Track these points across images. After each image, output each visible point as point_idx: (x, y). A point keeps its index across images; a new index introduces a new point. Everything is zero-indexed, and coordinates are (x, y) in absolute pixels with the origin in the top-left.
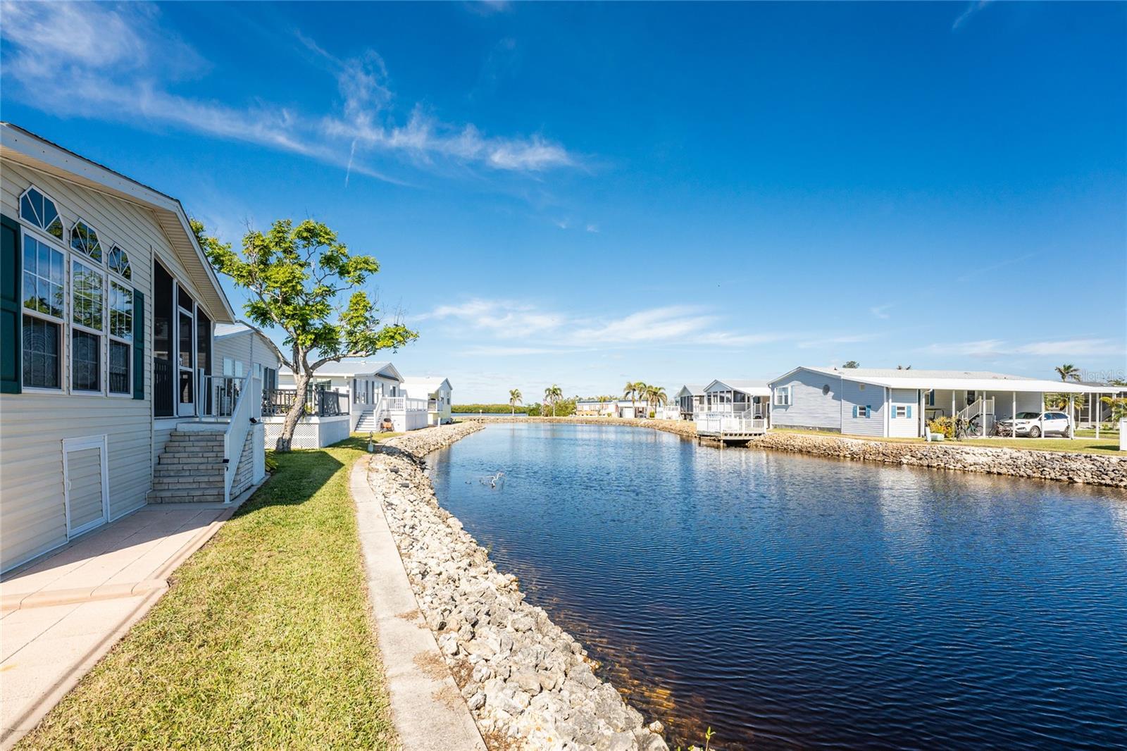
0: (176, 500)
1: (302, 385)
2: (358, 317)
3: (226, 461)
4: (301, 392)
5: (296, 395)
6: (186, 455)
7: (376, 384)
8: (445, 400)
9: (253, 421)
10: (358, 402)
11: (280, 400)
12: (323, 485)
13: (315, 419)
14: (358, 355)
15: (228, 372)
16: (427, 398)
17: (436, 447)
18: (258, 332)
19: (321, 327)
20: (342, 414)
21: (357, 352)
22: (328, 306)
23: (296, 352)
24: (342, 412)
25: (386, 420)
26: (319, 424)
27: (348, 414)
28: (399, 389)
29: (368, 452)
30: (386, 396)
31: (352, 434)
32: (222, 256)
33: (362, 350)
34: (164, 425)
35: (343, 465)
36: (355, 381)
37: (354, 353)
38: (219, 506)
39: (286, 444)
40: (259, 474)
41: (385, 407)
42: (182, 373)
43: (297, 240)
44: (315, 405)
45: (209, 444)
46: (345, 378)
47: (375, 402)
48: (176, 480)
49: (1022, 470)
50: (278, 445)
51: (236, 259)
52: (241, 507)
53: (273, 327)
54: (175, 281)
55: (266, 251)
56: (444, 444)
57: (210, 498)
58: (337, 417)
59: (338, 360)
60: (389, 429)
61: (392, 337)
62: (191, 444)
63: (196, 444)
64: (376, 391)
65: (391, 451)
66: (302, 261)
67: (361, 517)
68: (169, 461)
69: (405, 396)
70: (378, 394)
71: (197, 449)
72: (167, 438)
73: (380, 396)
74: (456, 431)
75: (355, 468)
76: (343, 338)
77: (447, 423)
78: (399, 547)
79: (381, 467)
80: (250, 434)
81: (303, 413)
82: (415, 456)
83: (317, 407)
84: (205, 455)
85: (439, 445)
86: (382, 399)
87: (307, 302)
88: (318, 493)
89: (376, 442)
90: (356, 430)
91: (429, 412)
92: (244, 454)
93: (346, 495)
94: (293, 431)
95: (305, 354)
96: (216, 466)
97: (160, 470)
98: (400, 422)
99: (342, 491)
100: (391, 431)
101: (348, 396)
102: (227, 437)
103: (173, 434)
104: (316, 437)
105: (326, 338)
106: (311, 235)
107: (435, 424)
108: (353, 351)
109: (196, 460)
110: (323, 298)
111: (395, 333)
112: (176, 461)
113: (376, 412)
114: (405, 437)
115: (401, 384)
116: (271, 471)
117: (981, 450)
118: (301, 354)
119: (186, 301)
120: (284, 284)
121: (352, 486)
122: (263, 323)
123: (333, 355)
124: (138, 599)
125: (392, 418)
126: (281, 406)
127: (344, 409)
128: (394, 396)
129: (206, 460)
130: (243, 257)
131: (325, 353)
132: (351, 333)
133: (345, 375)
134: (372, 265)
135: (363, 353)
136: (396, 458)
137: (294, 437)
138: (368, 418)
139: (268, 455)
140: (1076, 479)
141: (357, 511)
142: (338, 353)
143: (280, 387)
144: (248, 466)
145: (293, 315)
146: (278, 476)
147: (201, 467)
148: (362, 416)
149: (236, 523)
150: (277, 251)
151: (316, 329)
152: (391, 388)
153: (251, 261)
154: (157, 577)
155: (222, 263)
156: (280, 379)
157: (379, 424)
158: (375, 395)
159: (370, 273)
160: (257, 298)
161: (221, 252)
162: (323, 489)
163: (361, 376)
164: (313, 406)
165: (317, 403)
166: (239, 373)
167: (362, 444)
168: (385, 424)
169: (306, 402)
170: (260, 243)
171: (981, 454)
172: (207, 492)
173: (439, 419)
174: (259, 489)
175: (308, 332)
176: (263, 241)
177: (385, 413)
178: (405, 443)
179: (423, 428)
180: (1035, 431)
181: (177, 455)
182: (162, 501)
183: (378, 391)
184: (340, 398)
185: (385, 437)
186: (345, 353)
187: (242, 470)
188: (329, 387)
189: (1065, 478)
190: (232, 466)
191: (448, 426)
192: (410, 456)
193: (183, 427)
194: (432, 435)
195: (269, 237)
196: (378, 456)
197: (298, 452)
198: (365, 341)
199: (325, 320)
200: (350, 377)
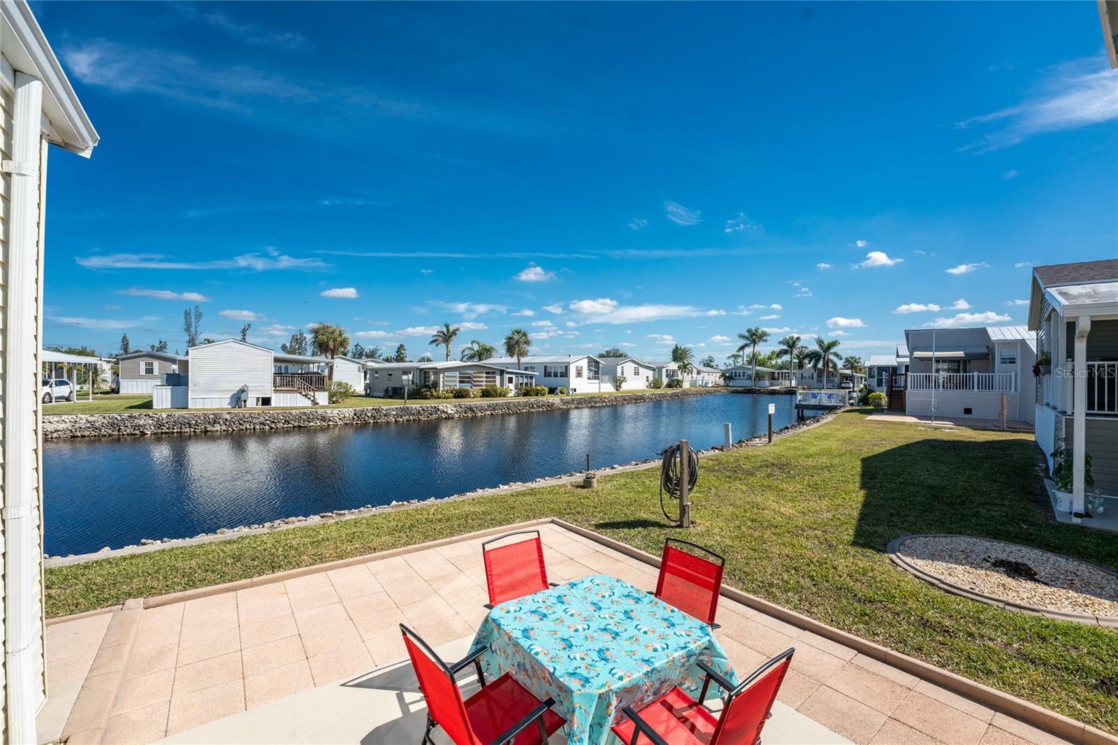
49: (103, 431)
117: (56, 418)
140: (146, 432)
171: (58, 422)
180: (47, 397)
189: (138, 432)
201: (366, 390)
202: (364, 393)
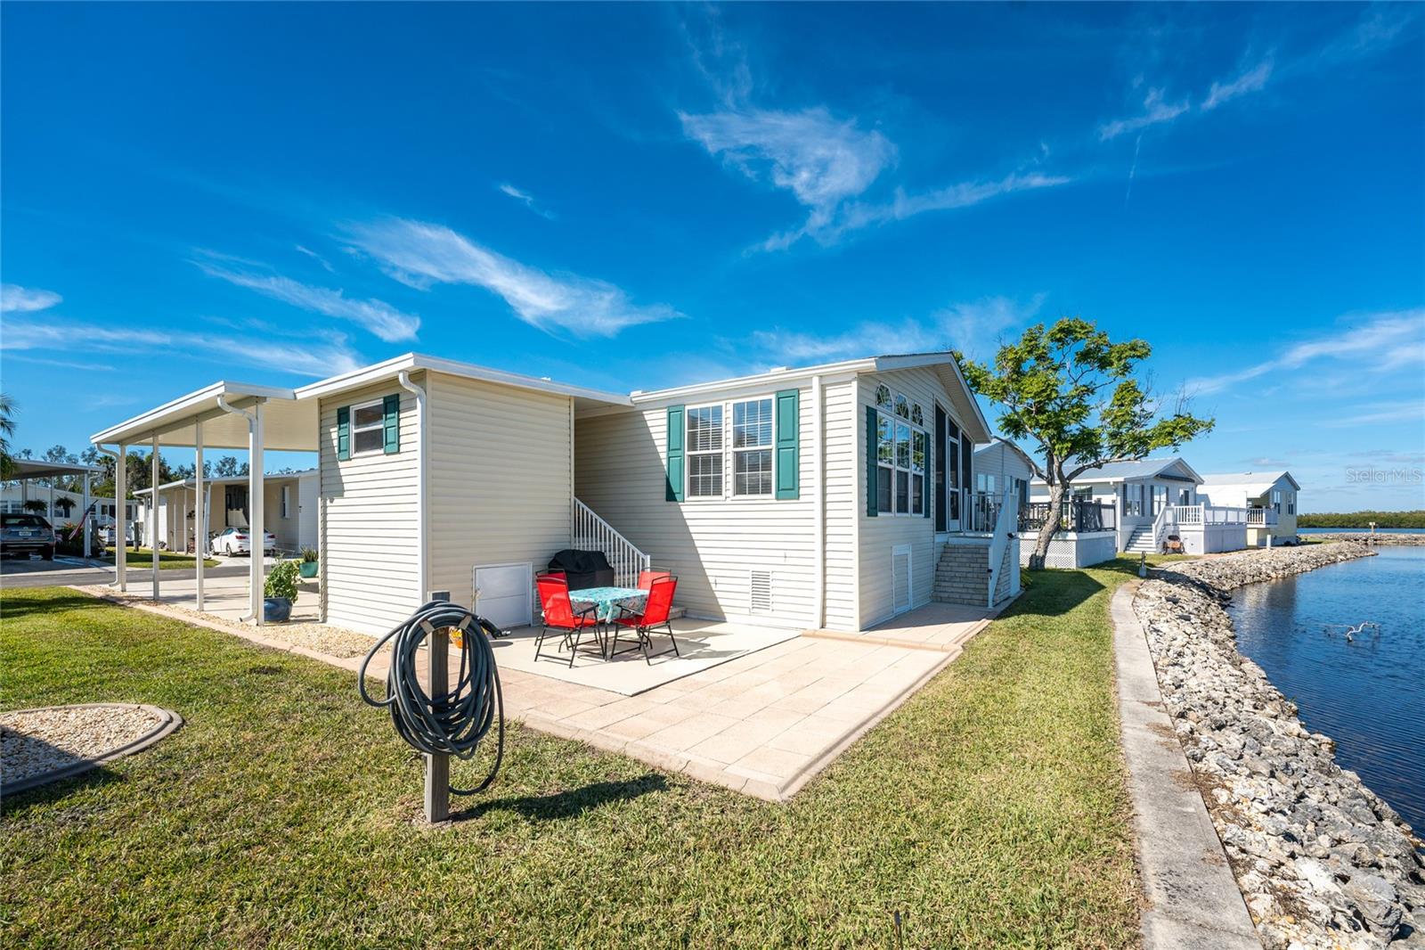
0: (951, 600)
1: (1057, 497)
2: (1123, 415)
3: (990, 571)
4: (1056, 506)
5: (1050, 509)
6: (956, 564)
7: (1156, 489)
8: (1284, 508)
9: (1010, 536)
10: (1129, 513)
11: (1034, 514)
12: (1079, 603)
13: (1072, 536)
14: (1124, 458)
15: (981, 488)
16: (1243, 505)
17: (1256, 578)
18: (1011, 445)
19: (1077, 432)
20: (1106, 529)
21: (1123, 455)
22: (1086, 406)
23: (1051, 462)
24: (1106, 527)
25: (1171, 538)
26: (1077, 541)
27: (1114, 529)
28: (1195, 495)
29: (1138, 576)
30: (1173, 505)
31: (1120, 554)
32: (979, 377)
33: (1129, 453)
34: (941, 538)
35: (1103, 587)
36: (1125, 487)
37: (1119, 457)
38: (984, 609)
39: (1039, 561)
40: (1015, 588)
41: (1170, 520)
42: (952, 492)
43: (1051, 344)
44: (1072, 519)
45: (974, 556)
46: (1112, 483)
47: (1156, 512)
48: (949, 584)
50: (1031, 563)
51: (990, 377)
52: (1002, 612)
53: (1026, 438)
54: (947, 416)
55: (1019, 361)
56: (1273, 575)
57: (977, 602)
58: (1099, 533)
59: (1099, 466)
60: (1178, 551)
61: (1170, 434)
62: (960, 555)
63: (965, 555)
64: (1156, 498)
65: (1172, 578)
66: (1056, 363)
67: (1119, 634)
68: (944, 569)
69: (1203, 504)
70: (1159, 502)
71: (964, 560)
72: (941, 549)
73: (1163, 506)
74: (1303, 557)
75: (1119, 592)
76: (1105, 442)
77: (1288, 544)
78: (1155, 664)
79: (1153, 594)
80: (1008, 548)
81: (1059, 528)
82: (1214, 589)
83: (1074, 522)
84: (972, 565)
85: (1263, 576)
86: (1165, 509)
87: (1062, 407)
88: (1074, 610)
89: (1152, 566)
90: (1126, 550)
91: (1249, 526)
92: (1004, 566)
93: (1104, 615)
94: (1047, 547)
95: (1061, 464)
96: (981, 576)
97: (939, 576)
98: (1193, 539)
99: (1099, 611)
100: (1180, 552)
101: (1113, 507)
102: (991, 550)
103: (946, 546)
104: (1073, 556)
105: (1085, 444)
106: (1067, 333)
107: (1261, 544)
108: (1119, 455)
109: (964, 569)
110: (1080, 399)
111: (1174, 428)
112: (949, 569)
113: (1157, 527)
114: (1201, 562)
115: (1199, 487)
116: (1026, 586)
118: (1056, 464)
119: (954, 431)
120: (1037, 394)
121: (1112, 608)
122: (1017, 436)
123: (1093, 461)
124: (944, 655)
125: (1182, 535)
126: (1033, 520)
127: (1108, 523)
128: (1187, 504)
129: (971, 570)
130: (997, 374)
131: (1084, 459)
132: (1113, 436)
133: (1111, 480)
134: (1141, 349)
135: (1132, 455)
136: (1179, 587)
137: (1048, 555)
138: (1144, 534)
139: (1022, 571)
141: (1114, 629)
142: (1099, 458)
143: (1033, 499)
144: (1007, 578)
145: (1047, 425)
146: (1033, 592)
147: (969, 575)
148: (1134, 532)
149: (1000, 623)
150: (1031, 361)
151: (1072, 436)
152: (1182, 492)
153: (1004, 376)
154: (956, 643)
155: (978, 384)
156: (1032, 490)
157: (1161, 542)
158: (1156, 505)
159: (1139, 359)
160: (1010, 411)
161: (977, 374)
162: (1080, 607)
163: (1133, 480)
164: (1069, 519)
165: (1074, 516)
166: (991, 488)
167: (1133, 568)
168: (1171, 544)
169: (1062, 516)
170: (1013, 356)
172: (974, 597)
173: (1269, 537)
174: (1015, 601)
175: (1064, 441)
176: (1016, 353)
177: (1171, 528)
178: (1199, 570)
179: (1237, 550)
181: (950, 564)
182: (941, 600)
183: (1160, 498)
184: (1103, 510)
185: (1168, 561)
186: (1108, 458)
187: (1002, 581)
188: (1090, 498)
190: (994, 575)
191: (1288, 549)
192: (1203, 587)
193: (954, 541)
194: (1250, 562)
195: (1020, 347)
196: (1152, 582)
197: (1053, 571)
198: (1134, 441)
199: (1082, 424)
200: (1117, 482)
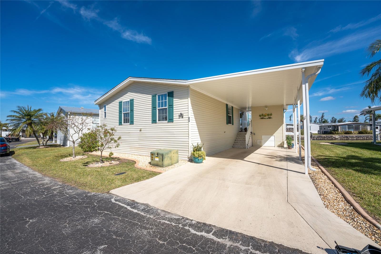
201: (318, 132)
202: (318, 133)
